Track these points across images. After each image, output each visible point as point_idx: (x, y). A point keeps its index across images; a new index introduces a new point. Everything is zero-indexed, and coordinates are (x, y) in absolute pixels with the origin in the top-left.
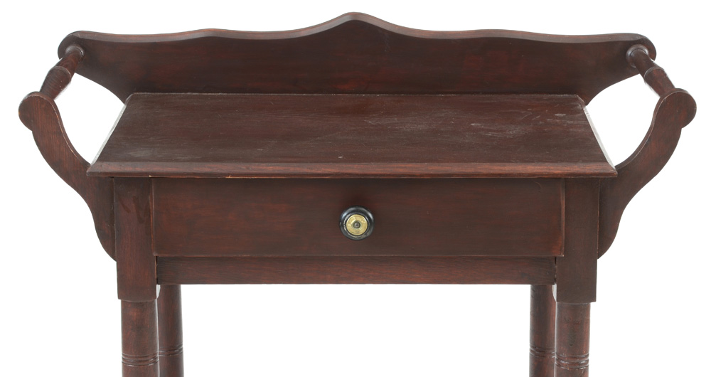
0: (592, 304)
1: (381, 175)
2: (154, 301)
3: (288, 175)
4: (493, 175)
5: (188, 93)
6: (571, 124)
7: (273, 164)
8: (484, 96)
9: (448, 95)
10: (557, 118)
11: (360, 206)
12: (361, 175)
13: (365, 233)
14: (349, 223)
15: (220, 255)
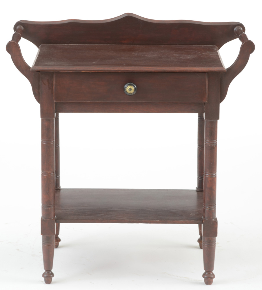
0: (218, 120)
1: (139, 71)
2: (53, 119)
3: (104, 71)
4: (181, 71)
5: (63, 44)
6: (212, 55)
7: (99, 67)
8: (179, 45)
9: (165, 45)
10: (206, 53)
11: (132, 83)
12: (132, 71)
13: (133, 93)
14: (127, 89)
15: (79, 102)
